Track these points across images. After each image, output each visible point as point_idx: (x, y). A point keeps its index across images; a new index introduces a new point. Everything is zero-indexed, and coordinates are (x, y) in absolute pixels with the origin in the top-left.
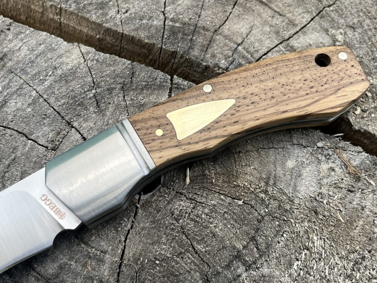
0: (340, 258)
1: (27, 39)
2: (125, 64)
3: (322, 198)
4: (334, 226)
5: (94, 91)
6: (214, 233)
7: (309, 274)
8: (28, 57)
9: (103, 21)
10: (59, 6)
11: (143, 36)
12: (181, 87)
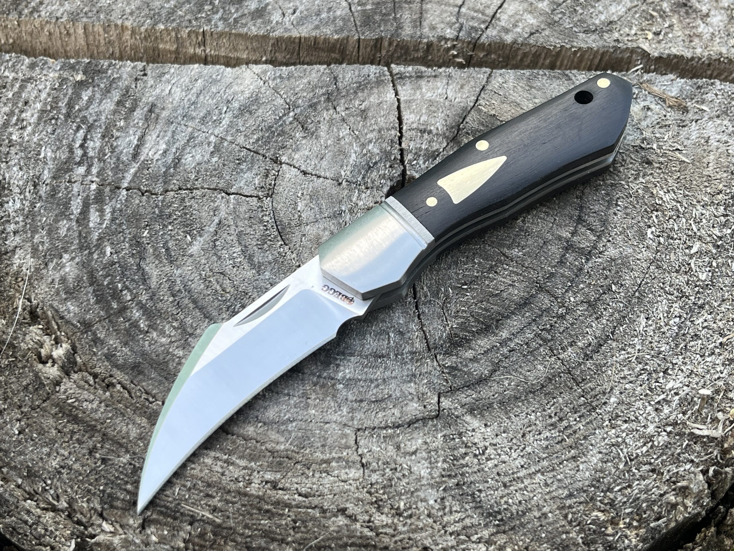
0: (703, 206)
1: (175, 79)
2: (320, 71)
3: (648, 144)
4: (679, 171)
5: (292, 114)
6: (526, 230)
7: (672, 238)
8: (186, 99)
9: (267, 30)
10: (202, 30)
11: (329, 32)
12: (406, 76)
